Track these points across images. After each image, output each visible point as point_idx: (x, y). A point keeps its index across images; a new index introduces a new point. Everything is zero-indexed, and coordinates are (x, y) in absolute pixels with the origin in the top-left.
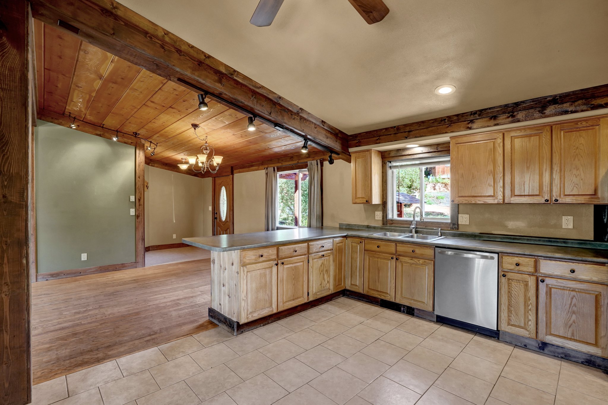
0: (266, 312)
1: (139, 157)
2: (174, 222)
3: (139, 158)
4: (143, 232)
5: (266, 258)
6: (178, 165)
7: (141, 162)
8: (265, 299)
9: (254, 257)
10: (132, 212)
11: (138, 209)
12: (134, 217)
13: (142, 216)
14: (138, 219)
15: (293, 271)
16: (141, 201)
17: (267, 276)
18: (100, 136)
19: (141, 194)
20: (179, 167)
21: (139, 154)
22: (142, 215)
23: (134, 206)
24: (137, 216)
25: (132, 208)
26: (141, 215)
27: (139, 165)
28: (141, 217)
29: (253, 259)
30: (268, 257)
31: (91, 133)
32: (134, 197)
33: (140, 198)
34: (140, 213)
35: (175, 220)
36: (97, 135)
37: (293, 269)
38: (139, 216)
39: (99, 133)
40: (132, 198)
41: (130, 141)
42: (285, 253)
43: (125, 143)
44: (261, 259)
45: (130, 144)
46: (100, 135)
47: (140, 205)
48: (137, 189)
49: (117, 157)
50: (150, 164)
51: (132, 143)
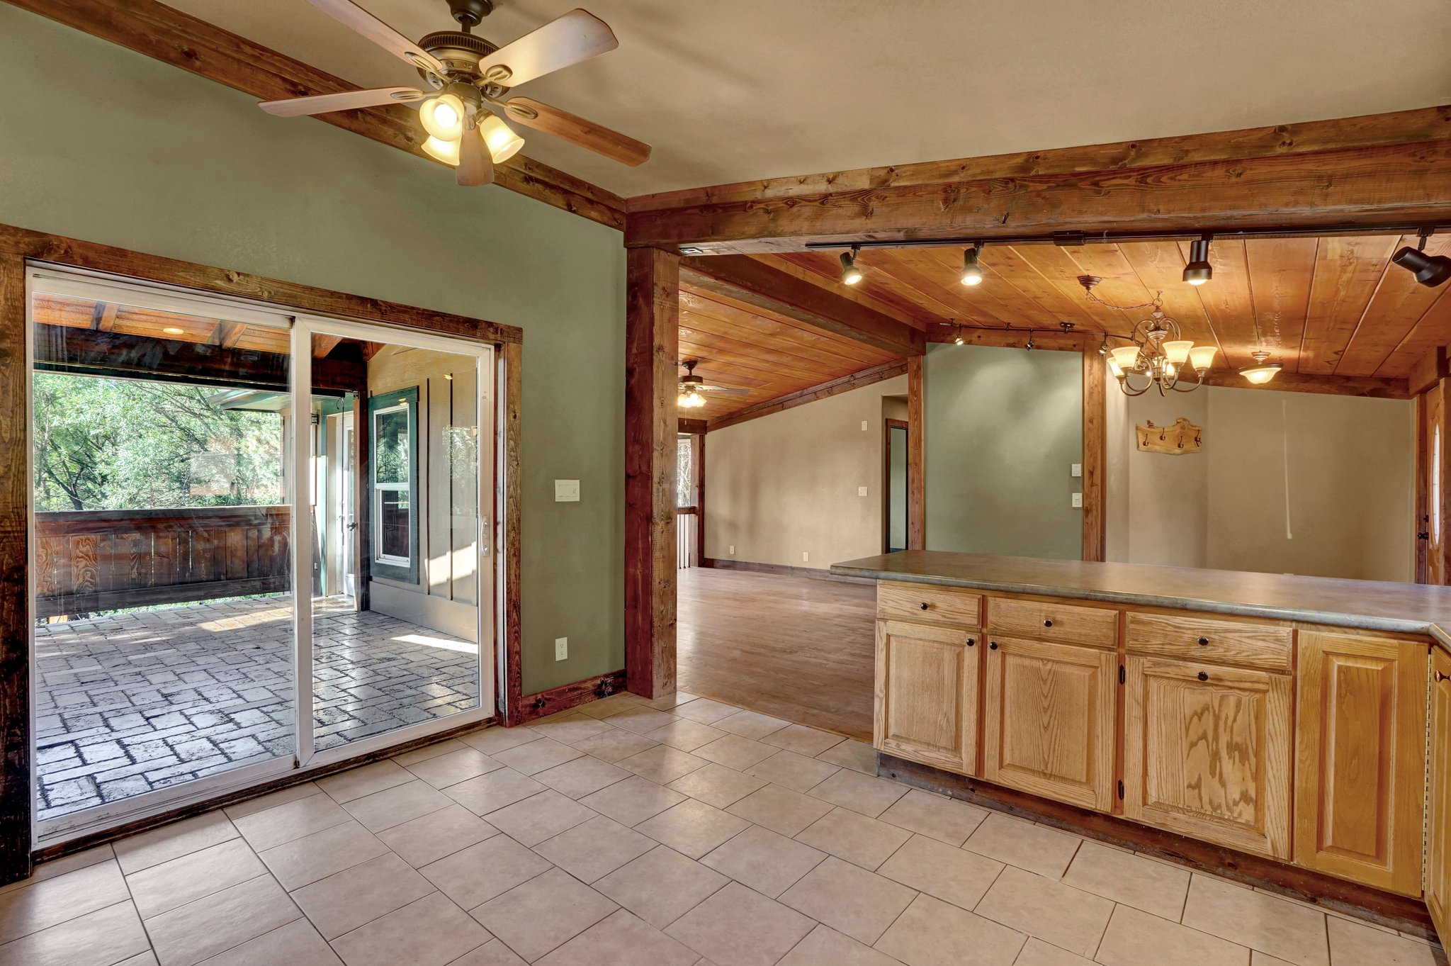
0: (939, 757)
1: (1090, 374)
2: (1290, 536)
3: (1091, 377)
4: (1099, 547)
5: (943, 616)
6: (1242, 373)
7: (1096, 386)
8: (935, 722)
9: (909, 605)
10: (1077, 500)
11: (1087, 494)
12: (1081, 512)
13: (1097, 511)
14: (1087, 516)
15: (1045, 683)
16: (1094, 476)
17: (946, 666)
18: (1015, 347)
19: (1095, 460)
20: (1244, 377)
21: (1091, 367)
22: (1097, 507)
23: (1081, 488)
24: (1087, 511)
25: (1077, 491)
26: (1094, 507)
27: (1091, 394)
28: (1094, 512)
29: (904, 608)
30: (952, 616)
31: (999, 345)
32: (1080, 465)
33: (1094, 468)
34: (1093, 503)
35: (1291, 532)
36: (1009, 345)
37: (1045, 678)
38: (1091, 510)
39: (1011, 340)
40: (1077, 470)
41: (1071, 342)
42: (1008, 620)
43: (1061, 349)
44: (927, 615)
45: (1071, 350)
46: (1013, 345)
47: (1092, 485)
48: (1086, 447)
49: (1045, 382)
50: (1211, 382)
51: (1074, 346)
